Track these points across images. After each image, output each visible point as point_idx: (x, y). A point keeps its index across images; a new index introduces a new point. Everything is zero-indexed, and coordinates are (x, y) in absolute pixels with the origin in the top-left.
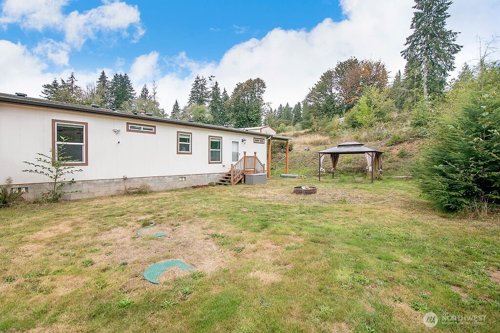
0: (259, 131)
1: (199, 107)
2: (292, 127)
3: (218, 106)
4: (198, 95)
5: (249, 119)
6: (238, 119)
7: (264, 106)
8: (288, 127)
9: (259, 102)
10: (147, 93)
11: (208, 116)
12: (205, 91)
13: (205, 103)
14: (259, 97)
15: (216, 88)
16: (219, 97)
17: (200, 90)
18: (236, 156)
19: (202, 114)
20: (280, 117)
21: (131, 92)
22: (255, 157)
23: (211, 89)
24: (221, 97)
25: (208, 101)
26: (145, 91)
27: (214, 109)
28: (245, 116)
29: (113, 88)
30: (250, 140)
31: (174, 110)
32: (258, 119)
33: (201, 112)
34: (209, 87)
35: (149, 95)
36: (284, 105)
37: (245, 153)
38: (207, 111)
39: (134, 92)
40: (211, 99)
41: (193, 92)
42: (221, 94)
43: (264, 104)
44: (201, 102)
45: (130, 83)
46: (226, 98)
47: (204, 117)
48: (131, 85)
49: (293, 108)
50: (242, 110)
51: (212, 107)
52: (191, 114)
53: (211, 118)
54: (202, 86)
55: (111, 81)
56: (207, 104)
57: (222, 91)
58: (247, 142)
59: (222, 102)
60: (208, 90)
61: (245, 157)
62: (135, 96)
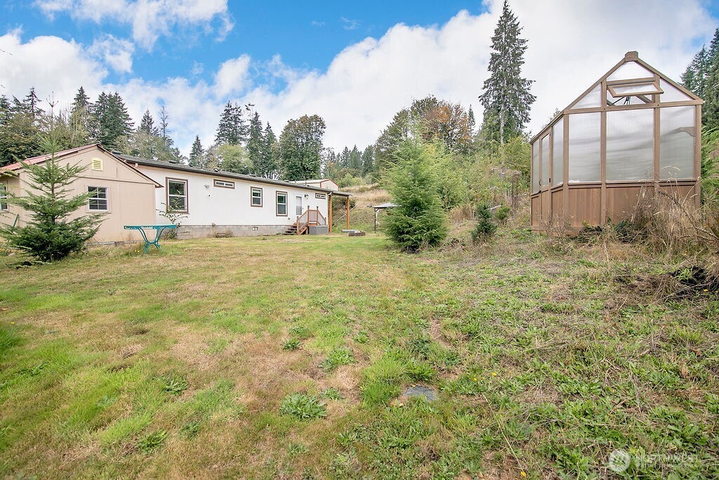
0: (317, 186)
1: (231, 147)
2: (361, 178)
3: (259, 148)
4: (229, 130)
5: (304, 168)
6: (290, 168)
7: (323, 152)
8: (356, 178)
9: (317, 145)
10: (150, 123)
11: (245, 160)
12: (239, 124)
13: (241, 142)
14: (317, 140)
15: (256, 121)
16: (260, 135)
17: (233, 123)
18: (299, 210)
19: (237, 158)
20: (345, 164)
21: (127, 122)
22: (317, 211)
23: (249, 123)
24: (264, 135)
25: (244, 140)
26: (147, 120)
27: (253, 151)
28: (298, 163)
29: (97, 114)
30: (312, 195)
31: (194, 150)
32: (316, 168)
33: (236, 155)
34: (246, 119)
35: (153, 126)
36: (351, 148)
37: (308, 207)
38: (244, 153)
39: (130, 122)
40: (249, 137)
41: (222, 125)
42: (263, 130)
43: (324, 149)
44: (234, 140)
45: (124, 107)
46: (271, 136)
47: (239, 163)
48: (125, 111)
49: (363, 152)
50: (296, 156)
51: (252, 148)
52: (221, 158)
53: (251, 165)
54: (236, 117)
55: (95, 103)
56: (244, 144)
57: (264, 127)
58: (309, 197)
59: (264, 142)
60: (245, 124)
61: (309, 211)
62: (132, 128)
